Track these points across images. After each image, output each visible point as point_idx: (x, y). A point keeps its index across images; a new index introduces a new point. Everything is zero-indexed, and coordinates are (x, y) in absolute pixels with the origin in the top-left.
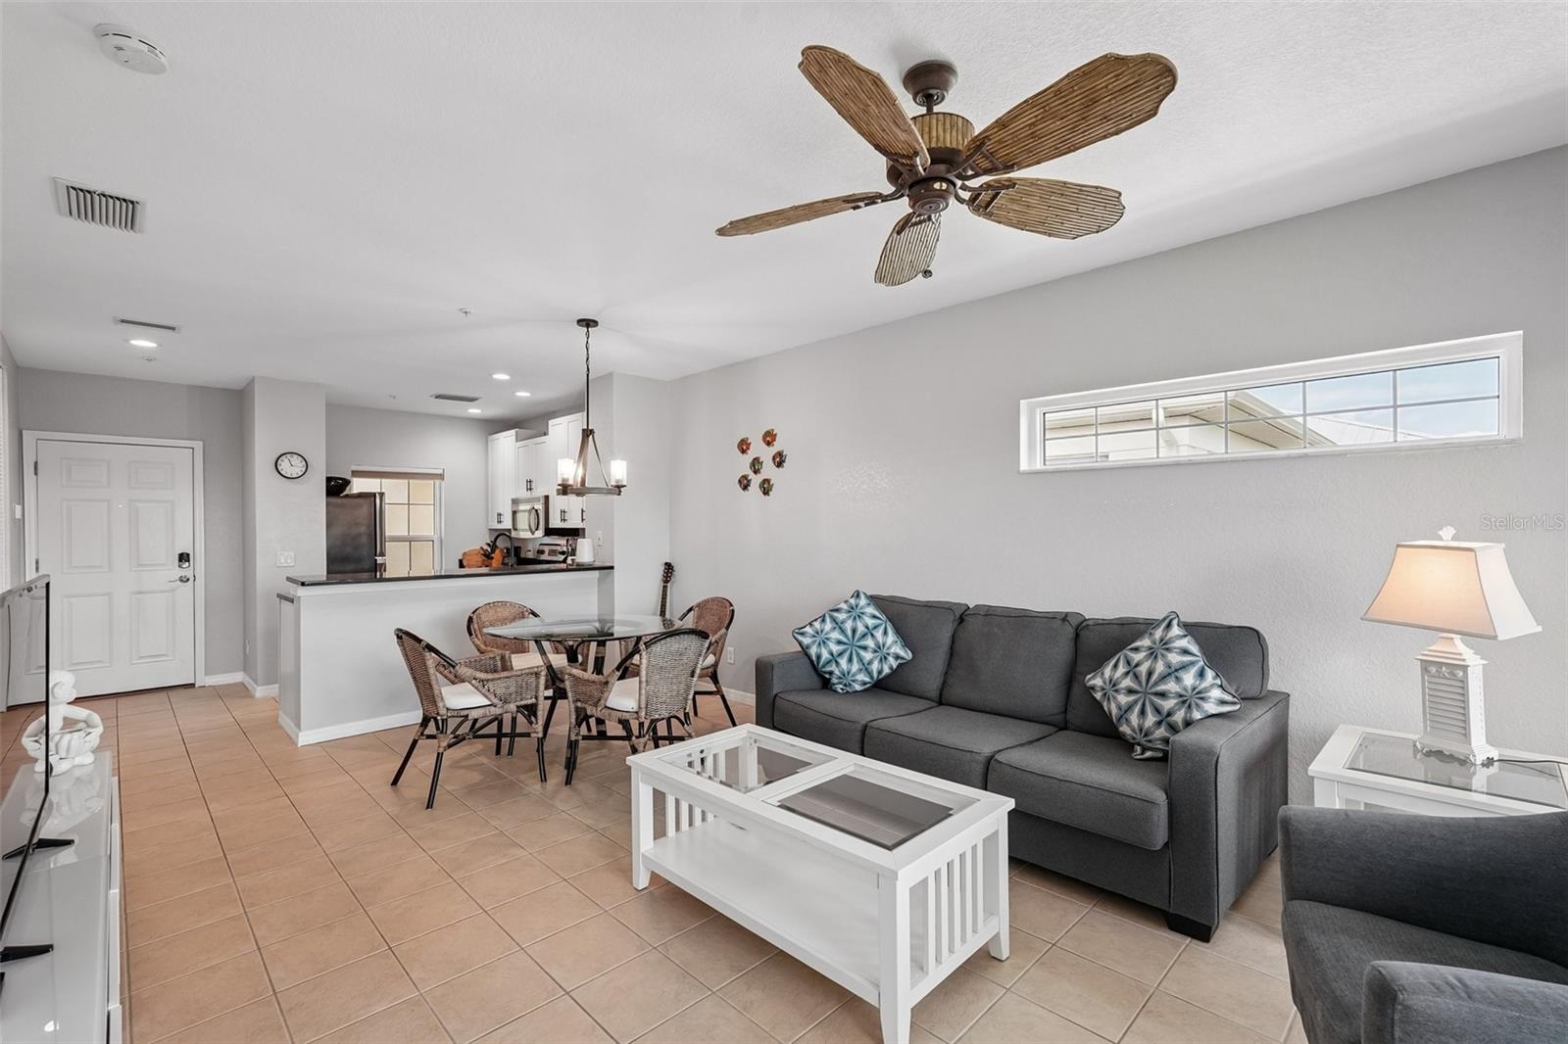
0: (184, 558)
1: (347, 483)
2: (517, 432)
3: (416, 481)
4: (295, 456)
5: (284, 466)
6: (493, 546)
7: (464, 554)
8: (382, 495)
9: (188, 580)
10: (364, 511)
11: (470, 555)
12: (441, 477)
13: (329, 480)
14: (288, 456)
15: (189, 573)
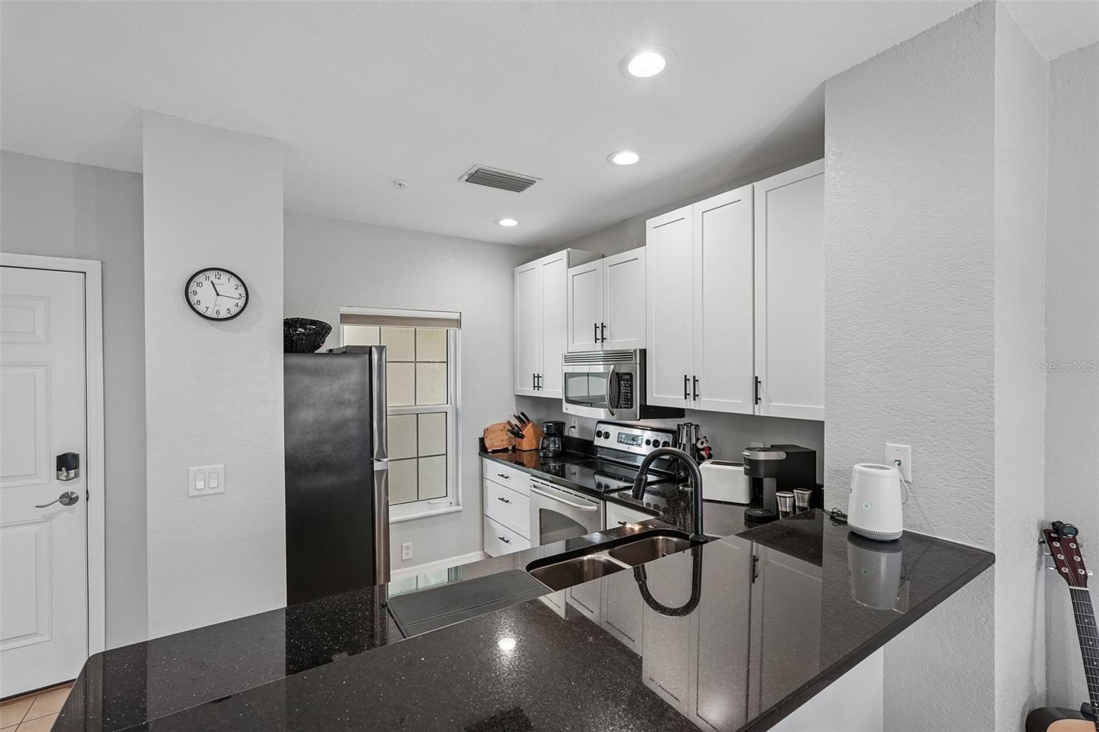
0: (67, 463)
1: (322, 330)
2: (569, 253)
3: (426, 329)
4: (225, 276)
5: (204, 295)
6: (523, 419)
7: (486, 431)
8: (381, 349)
9: (77, 499)
10: (354, 375)
11: (493, 432)
12: (458, 323)
13: (290, 324)
14: (212, 275)
15: (76, 487)
